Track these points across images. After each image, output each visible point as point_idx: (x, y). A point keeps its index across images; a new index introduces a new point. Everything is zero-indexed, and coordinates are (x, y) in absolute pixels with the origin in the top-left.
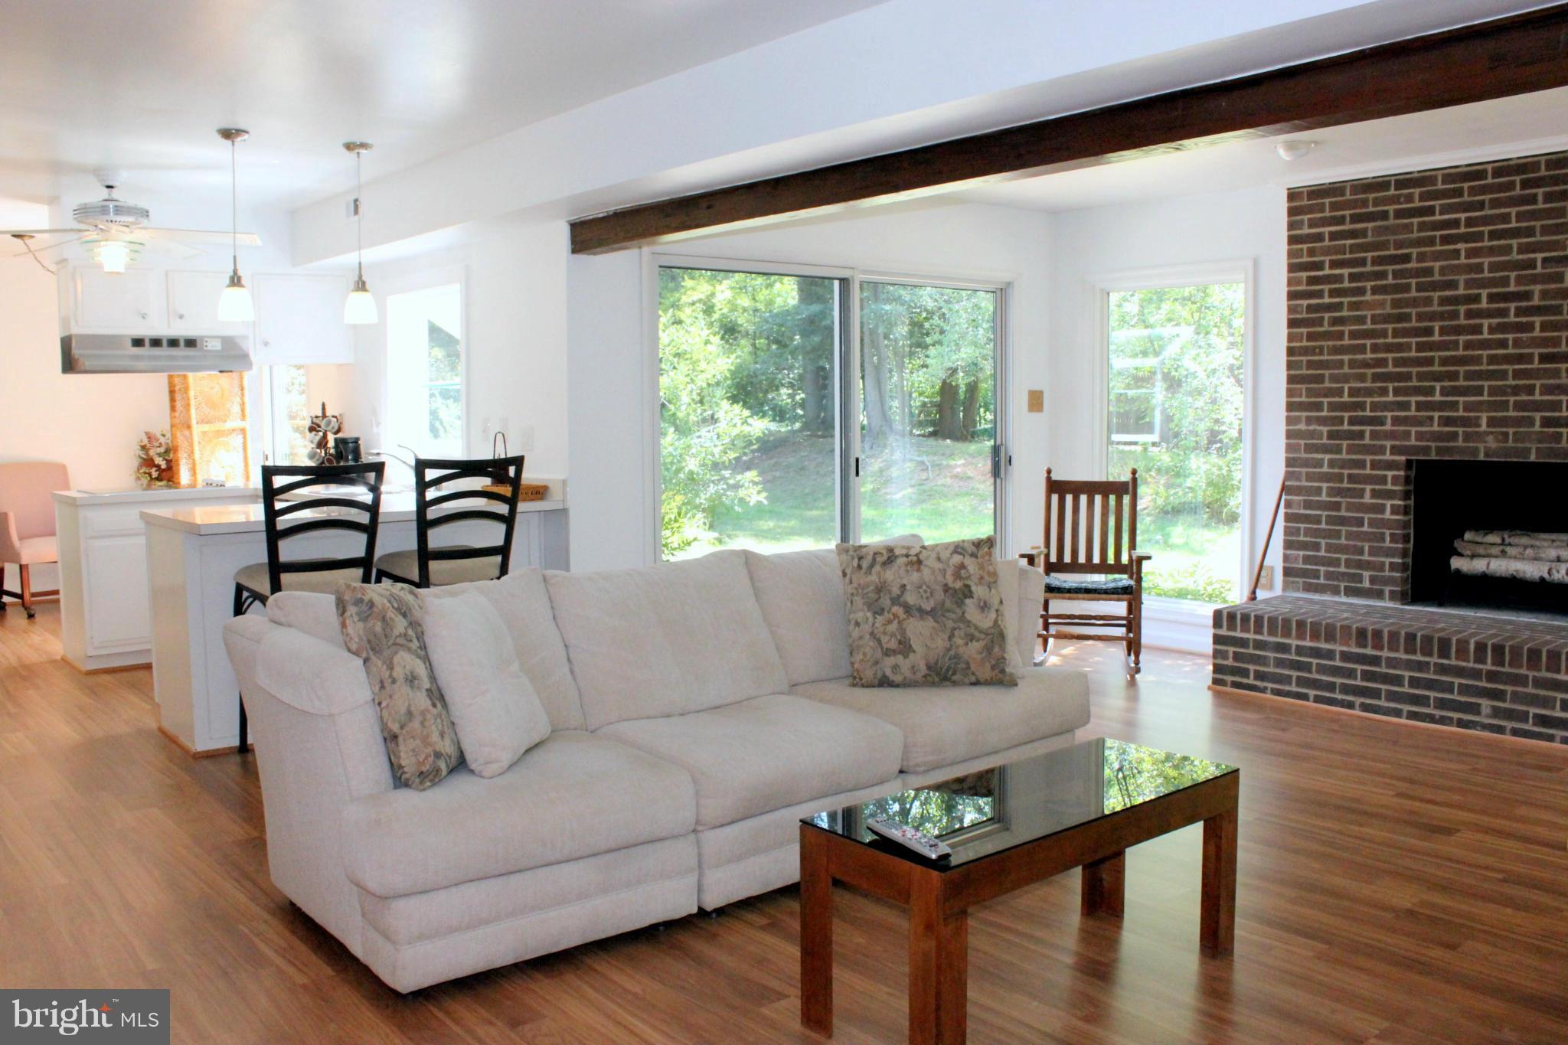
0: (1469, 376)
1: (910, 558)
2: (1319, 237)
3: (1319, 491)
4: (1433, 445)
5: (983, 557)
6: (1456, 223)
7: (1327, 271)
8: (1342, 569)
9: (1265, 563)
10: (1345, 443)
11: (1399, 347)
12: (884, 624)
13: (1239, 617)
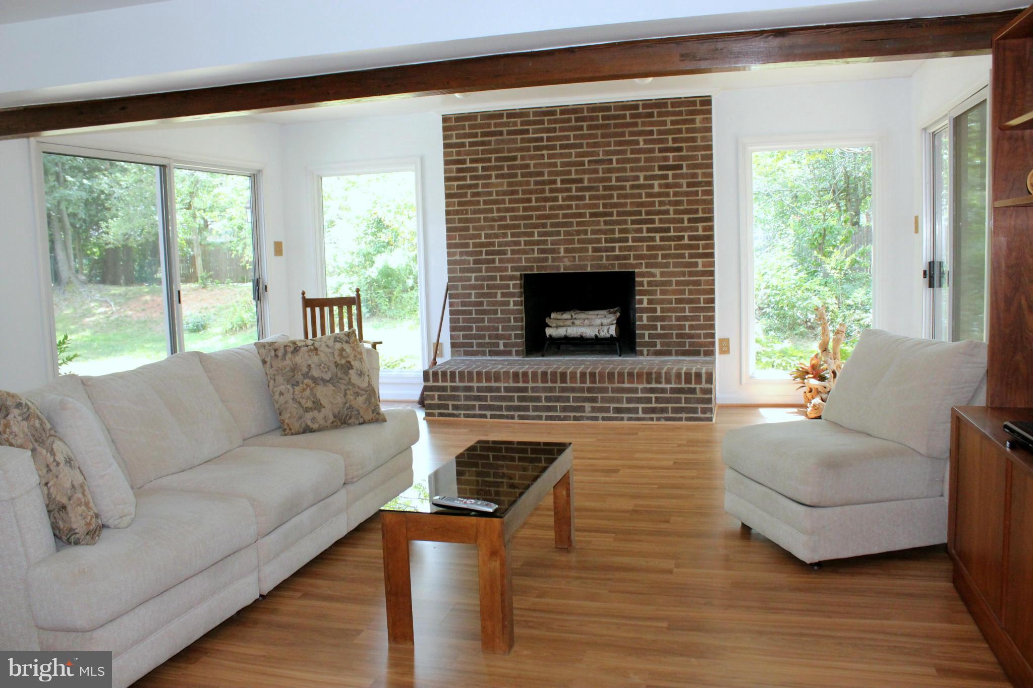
0: (553, 225)
1: (309, 347)
2: (463, 145)
3: (470, 295)
4: (535, 265)
5: (353, 343)
6: (541, 139)
7: (468, 165)
8: (487, 340)
9: (440, 342)
10: (484, 266)
11: (513, 210)
12: (301, 392)
13: (440, 373)
